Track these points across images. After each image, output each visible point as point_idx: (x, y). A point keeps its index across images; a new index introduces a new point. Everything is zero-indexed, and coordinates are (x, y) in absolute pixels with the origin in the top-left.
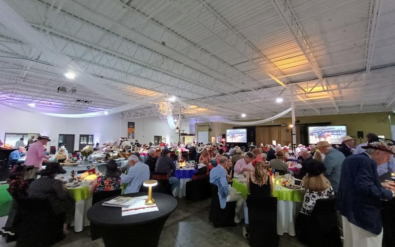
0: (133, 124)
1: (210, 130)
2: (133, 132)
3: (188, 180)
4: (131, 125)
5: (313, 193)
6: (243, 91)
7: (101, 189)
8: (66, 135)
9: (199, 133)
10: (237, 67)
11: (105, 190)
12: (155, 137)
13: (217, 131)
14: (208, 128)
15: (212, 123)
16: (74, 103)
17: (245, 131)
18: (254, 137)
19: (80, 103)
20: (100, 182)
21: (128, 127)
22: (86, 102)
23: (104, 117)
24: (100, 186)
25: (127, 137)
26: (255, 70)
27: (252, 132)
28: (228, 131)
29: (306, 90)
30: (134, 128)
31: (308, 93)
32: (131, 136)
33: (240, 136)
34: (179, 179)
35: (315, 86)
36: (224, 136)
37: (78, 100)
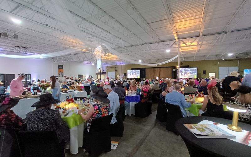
0: (62, 66)
1: (116, 71)
2: (62, 72)
3: (135, 103)
4: (60, 67)
5: (248, 106)
6: (146, 44)
7: (99, 116)
8: (7, 74)
9: (108, 72)
10: (151, 24)
11: (103, 116)
12: (79, 75)
13: (121, 71)
14: (114, 69)
15: (117, 66)
16: (13, 48)
17: (139, 71)
18: (145, 75)
19: (19, 49)
20: (97, 110)
21: (59, 69)
22: (25, 48)
23: (39, 60)
24: (98, 113)
25: (58, 75)
26: (159, 29)
27: (143, 71)
28: (128, 71)
29: (187, 44)
30: (63, 69)
31: (188, 46)
32: (61, 75)
33: (136, 74)
34: (129, 103)
35: (193, 42)
36: (126, 75)
37: (17, 47)
